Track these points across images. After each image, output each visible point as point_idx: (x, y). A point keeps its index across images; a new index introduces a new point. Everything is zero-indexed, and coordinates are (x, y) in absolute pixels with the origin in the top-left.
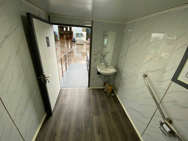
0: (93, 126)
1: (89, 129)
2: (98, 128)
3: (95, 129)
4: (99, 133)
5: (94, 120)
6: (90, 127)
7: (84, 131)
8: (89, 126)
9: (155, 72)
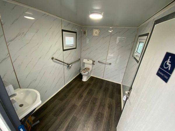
0: (83, 100)
2: (81, 98)
4: (82, 96)
5: (80, 103)
7: (90, 101)
8: (86, 101)
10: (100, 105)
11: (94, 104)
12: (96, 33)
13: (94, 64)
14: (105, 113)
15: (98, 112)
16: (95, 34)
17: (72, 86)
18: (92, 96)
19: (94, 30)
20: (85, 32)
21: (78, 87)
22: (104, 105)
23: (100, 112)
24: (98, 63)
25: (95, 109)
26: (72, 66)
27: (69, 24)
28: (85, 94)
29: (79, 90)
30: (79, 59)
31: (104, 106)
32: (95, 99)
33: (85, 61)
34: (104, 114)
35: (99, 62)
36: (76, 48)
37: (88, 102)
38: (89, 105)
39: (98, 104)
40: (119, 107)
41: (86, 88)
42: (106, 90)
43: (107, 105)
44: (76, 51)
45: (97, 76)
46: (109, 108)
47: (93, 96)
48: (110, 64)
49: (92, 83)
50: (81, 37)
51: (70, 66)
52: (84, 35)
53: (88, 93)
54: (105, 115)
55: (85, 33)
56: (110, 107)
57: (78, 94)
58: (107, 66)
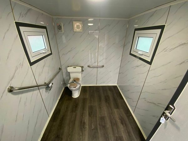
0: (89, 130)
1: (93, 127)
2: (84, 128)
3: (87, 127)
6: (92, 128)
8: (93, 130)
9: (16, 74)
10: (112, 125)
11: (104, 127)
12: (78, 27)
13: (83, 71)
14: (123, 134)
15: (115, 138)
16: (76, 29)
17: (61, 113)
18: (96, 117)
19: (74, 22)
20: (59, 26)
21: (72, 111)
22: (115, 121)
23: (117, 136)
24: (88, 68)
25: (109, 135)
26: (52, 84)
27: (29, 10)
28: (86, 119)
29: (76, 115)
30: (60, 69)
31: (116, 124)
32: (102, 118)
33: (70, 69)
34: (122, 137)
35: (88, 66)
36: (51, 54)
37: (96, 128)
38: (100, 135)
39: (108, 125)
40: (130, 116)
41: (83, 108)
42: (107, 99)
43: (119, 121)
44: (52, 59)
45: (89, 84)
46: (122, 124)
47: (98, 116)
48: (103, 66)
49: (87, 96)
50: (55, 34)
51: (50, 85)
52: (58, 31)
53: (90, 115)
54: (124, 137)
55: (60, 28)
56: (123, 122)
57: (77, 123)
58: (100, 70)
